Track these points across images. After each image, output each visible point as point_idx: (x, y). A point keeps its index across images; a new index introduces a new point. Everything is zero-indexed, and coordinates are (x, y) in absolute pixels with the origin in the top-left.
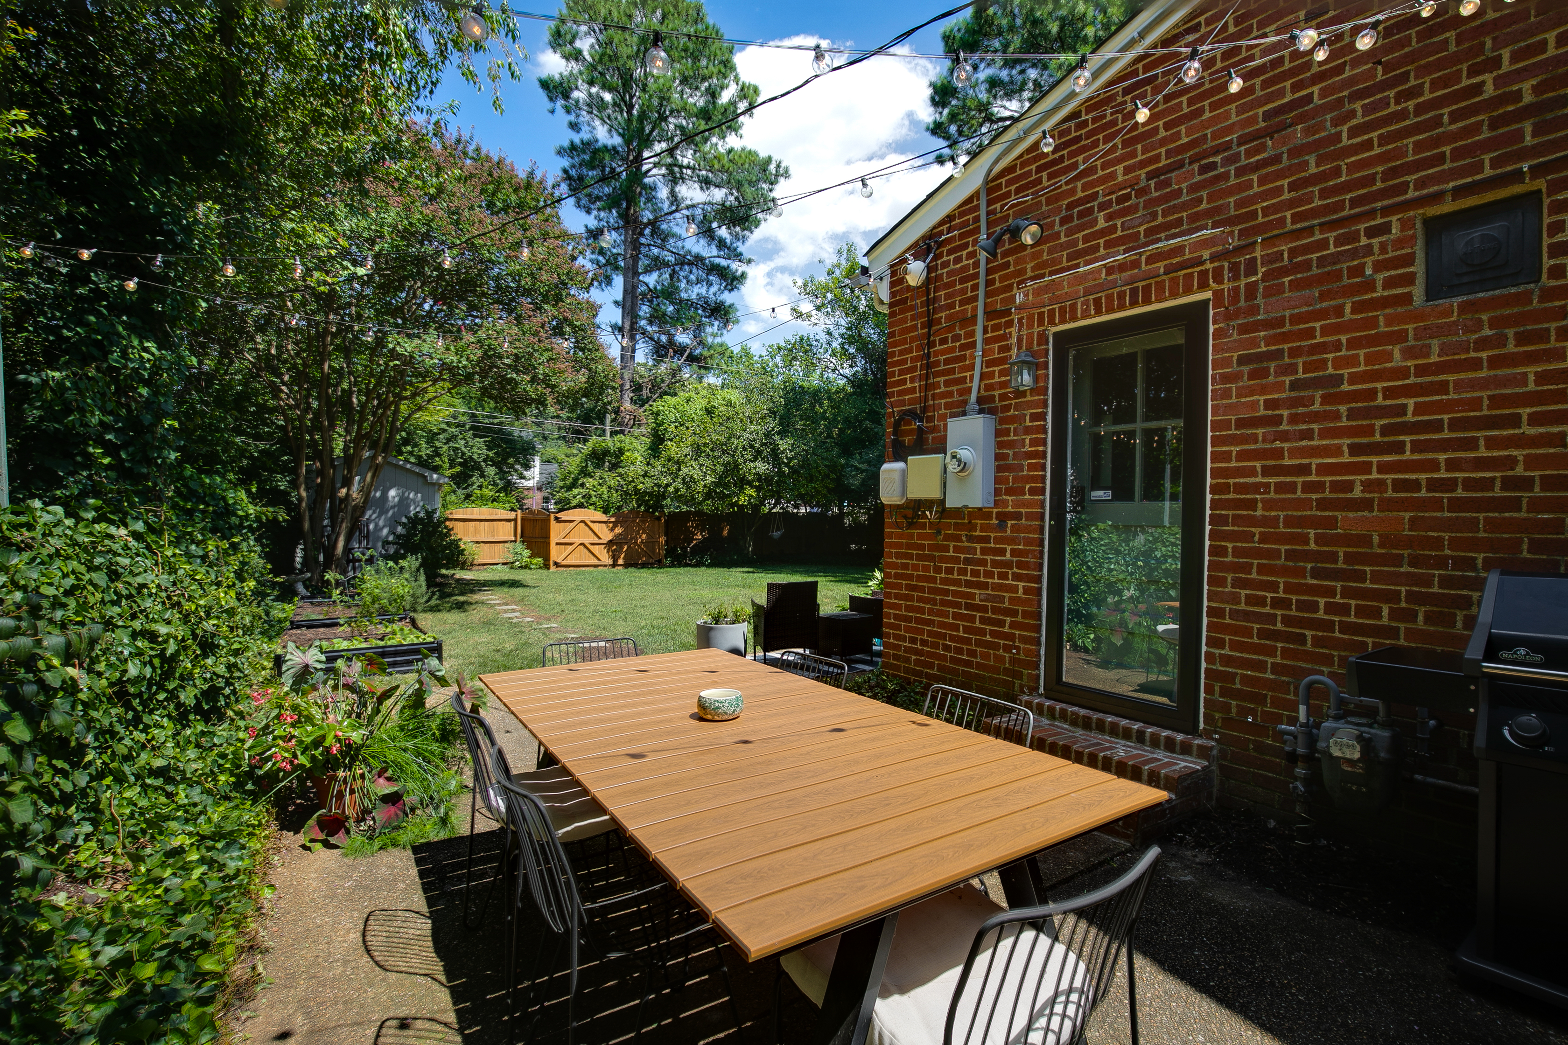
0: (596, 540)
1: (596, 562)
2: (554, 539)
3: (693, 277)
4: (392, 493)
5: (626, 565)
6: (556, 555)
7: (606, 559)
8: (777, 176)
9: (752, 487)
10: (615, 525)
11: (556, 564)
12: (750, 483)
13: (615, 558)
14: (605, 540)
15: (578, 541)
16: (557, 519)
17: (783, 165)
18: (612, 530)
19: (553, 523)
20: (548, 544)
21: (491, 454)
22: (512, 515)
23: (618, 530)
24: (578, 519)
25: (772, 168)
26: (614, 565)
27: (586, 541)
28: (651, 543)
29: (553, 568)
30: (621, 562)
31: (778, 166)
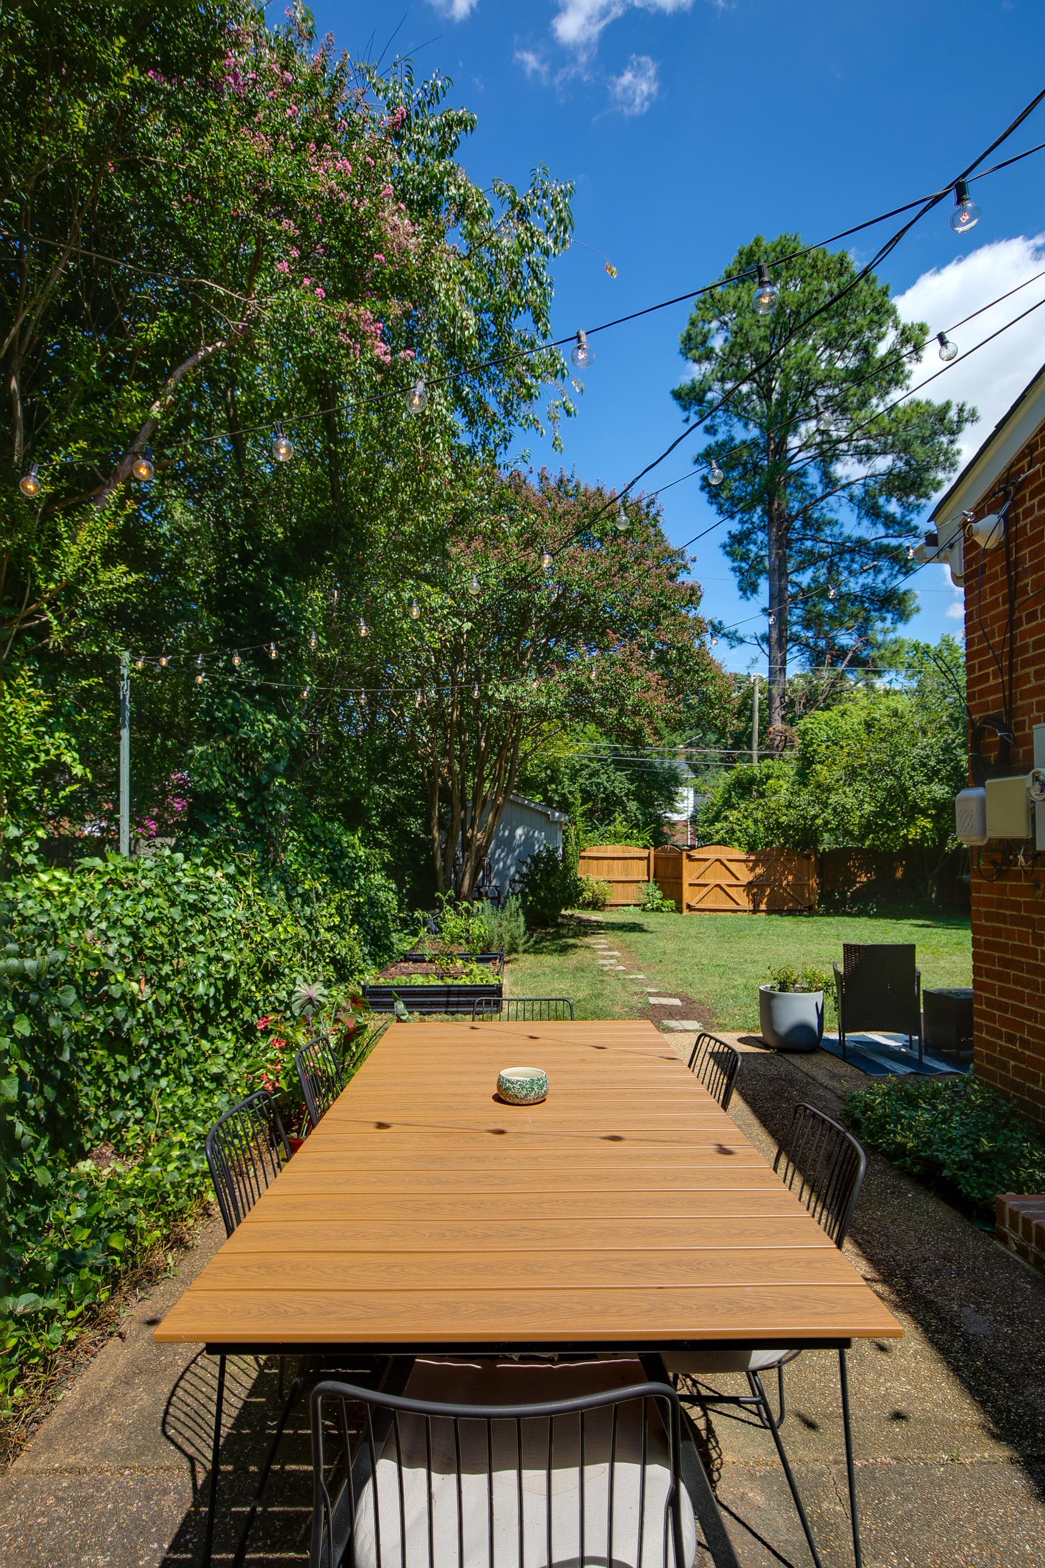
0: (734, 882)
1: (734, 906)
2: (687, 880)
3: (855, 566)
4: (519, 832)
5: (769, 912)
6: (689, 896)
7: (745, 902)
8: (960, 421)
9: (927, 816)
10: (756, 863)
11: (689, 907)
12: (923, 812)
13: (756, 903)
14: (744, 880)
15: (713, 882)
16: (689, 857)
17: (967, 408)
18: (752, 870)
19: (685, 861)
20: (681, 884)
21: (632, 788)
22: (644, 853)
23: (759, 870)
24: (713, 857)
25: (953, 414)
26: (755, 911)
27: (723, 883)
28: (799, 886)
29: (686, 912)
30: (763, 907)
31: (961, 410)
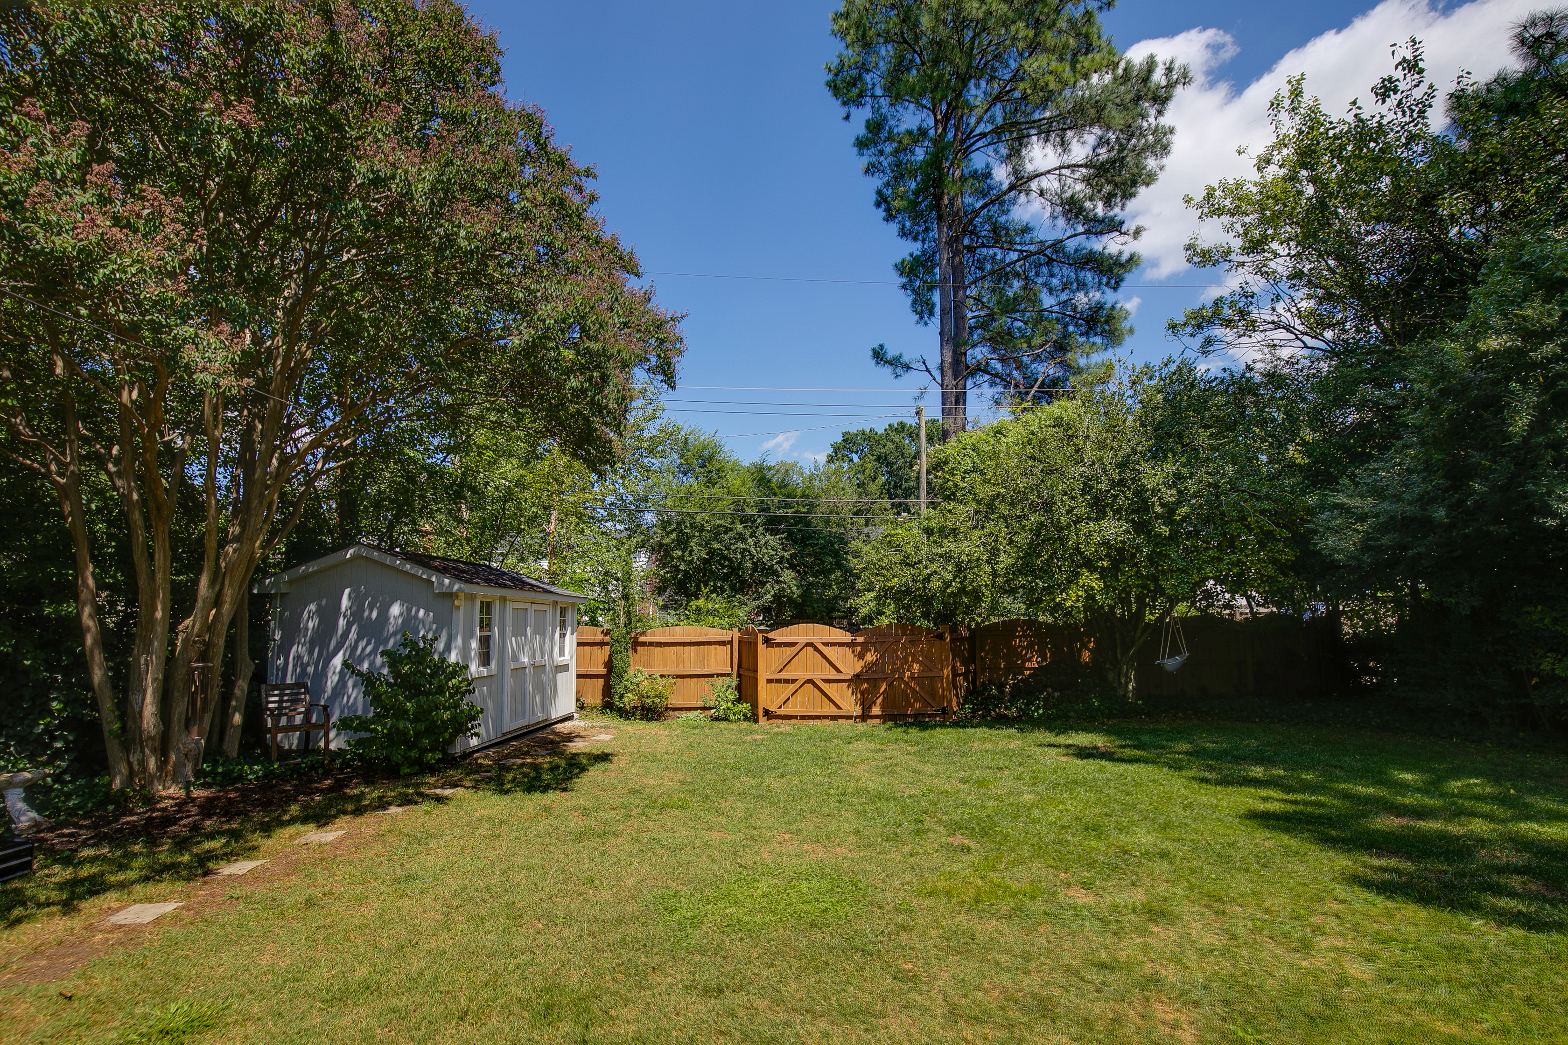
0: (834, 675)
1: (834, 711)
2: (763, 674)
3: (1055, 282)
5: (885, 717)
6: (768, 697)
7: (849, 703)
8: (1171, 86)
9: (1092, 569)
10: (865, 647)
11: (768, 714)
12: (1089, 565)
13: (866, 706)
14: (848, 673)
15: (803, 676)
16: (767, 641)
17: (1176, 66)
18: (861, 656)
19: (761, 647)
20: (756, 680)
23: (870, 657)
24: (802, 640)
25: (1158, 77)
26: (864, 717)
27: (817, 677)
28: (928, 680)
29: (763, 721)
30: (876, 710)
31: (1169, 70)
